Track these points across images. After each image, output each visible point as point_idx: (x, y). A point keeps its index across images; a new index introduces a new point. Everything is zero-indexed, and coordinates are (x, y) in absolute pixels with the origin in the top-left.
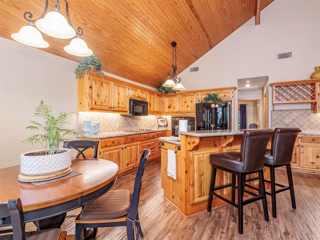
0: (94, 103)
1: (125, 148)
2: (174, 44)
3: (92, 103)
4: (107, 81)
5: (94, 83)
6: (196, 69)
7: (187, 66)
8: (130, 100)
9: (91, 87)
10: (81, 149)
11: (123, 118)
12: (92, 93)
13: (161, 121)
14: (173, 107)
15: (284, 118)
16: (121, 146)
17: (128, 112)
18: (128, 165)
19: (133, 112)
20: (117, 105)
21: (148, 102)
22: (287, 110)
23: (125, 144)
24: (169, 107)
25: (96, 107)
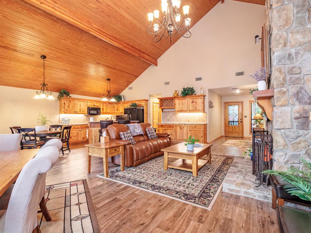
0: (66, 110)
1: (82, 130)
2: (109, 80)
3: (65, 110)
4: (74, 100)
5: (66, 101)
6: (131, 88)
7: (127, 86)
8: (88, 108)
9: (64, 104)
10: (56, 128)
11: (86, 116)
12: (65, 106)
13: (114, 118)
14: (118, 110)
15: (167, 116)
16: (79, 129)
17: (87, 114)
18: (83, 138)
19: (89, 113)
20: (79, 111)
21: (100, 108)
22: (168, 112)
23: (81, 128)
24: (117, 110)
25: (67, 112)
